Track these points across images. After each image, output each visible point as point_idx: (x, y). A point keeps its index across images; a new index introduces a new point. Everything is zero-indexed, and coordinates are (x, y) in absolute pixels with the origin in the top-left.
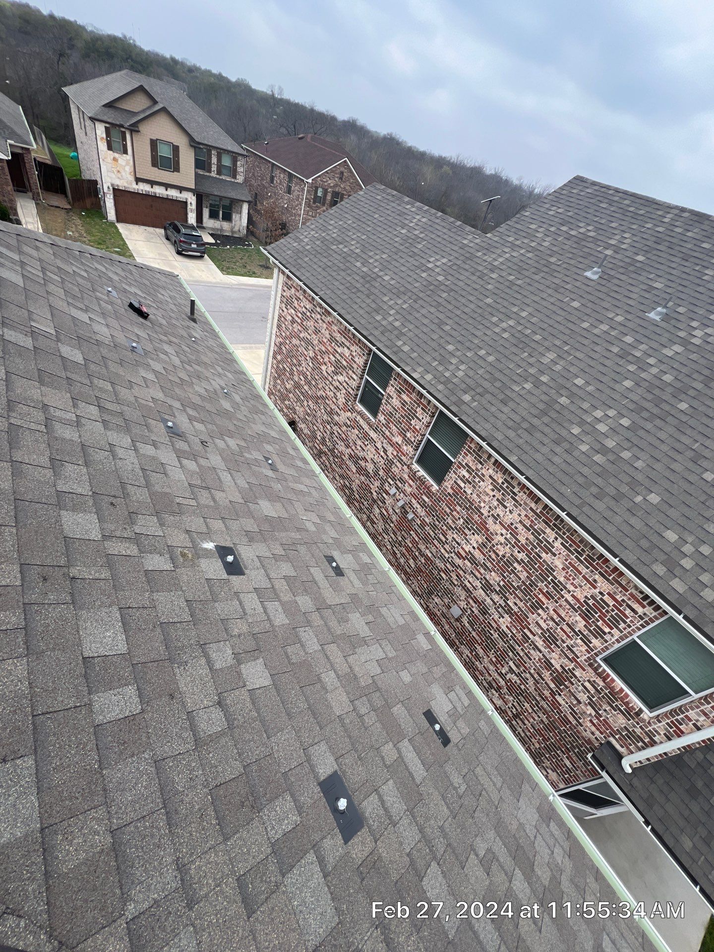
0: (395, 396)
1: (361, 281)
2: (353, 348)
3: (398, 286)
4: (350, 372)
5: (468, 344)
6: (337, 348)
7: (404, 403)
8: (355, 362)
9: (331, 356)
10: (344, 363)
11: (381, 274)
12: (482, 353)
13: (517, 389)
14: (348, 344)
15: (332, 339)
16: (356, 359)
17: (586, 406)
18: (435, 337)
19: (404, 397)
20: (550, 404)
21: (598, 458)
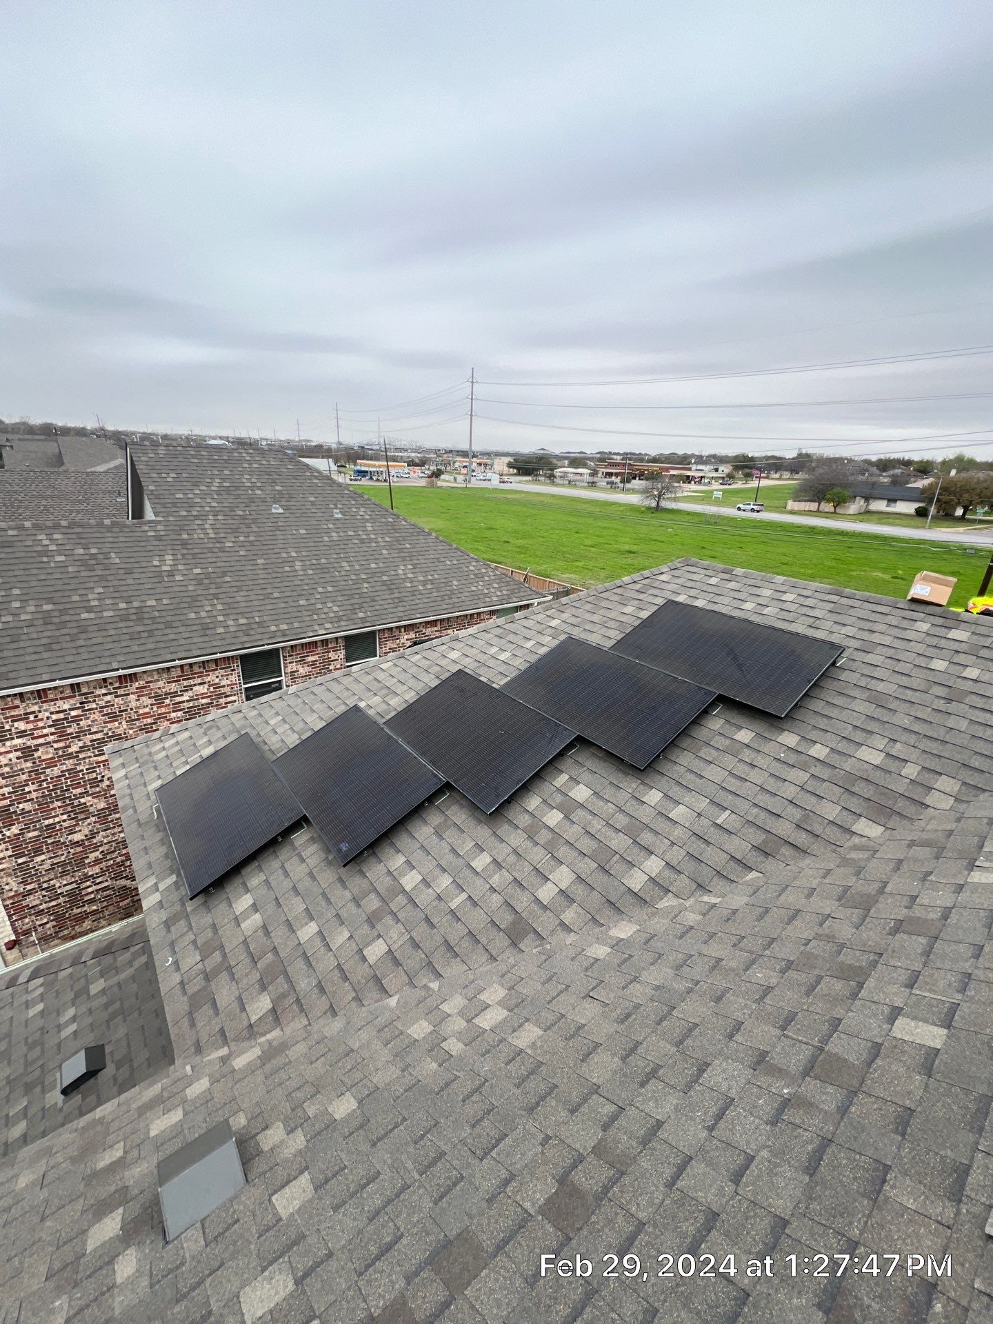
0: (299, 667)
1: (131, 624)
2: (212, 678)
3: (177, 600)
4: (222, 701)
5: (304, 593)
6: (178, 699)
7: (313, 664)
8: (224, 686)
9: (173, 715)
10: (204, 701)
11: (135, 604)
12: (320, 590)
13: (366, 590)
14: (199, 680)
15: (159, 699)
16: (224, 682)
17: (393, 573)
18: (283, 605)
19: (310, 659)
20: (384, 583)
21: (429, 586)
